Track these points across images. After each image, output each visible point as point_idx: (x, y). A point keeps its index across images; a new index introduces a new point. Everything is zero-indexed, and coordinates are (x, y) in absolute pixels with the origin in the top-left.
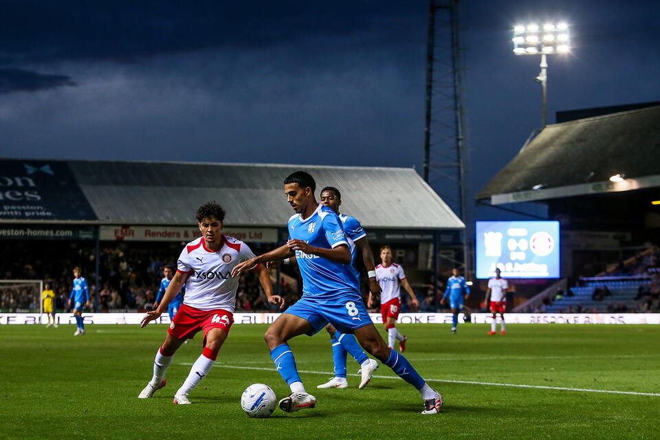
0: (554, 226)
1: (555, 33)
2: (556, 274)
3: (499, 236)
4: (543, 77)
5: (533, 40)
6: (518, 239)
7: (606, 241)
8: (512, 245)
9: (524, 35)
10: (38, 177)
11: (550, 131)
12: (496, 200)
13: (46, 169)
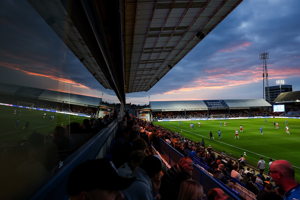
0: (284, 105)
1: (282, 81)
2: (284, 111)
3: (276, 107)
4: (280, 87)
5: (279, 82)
6: (279, 107)
7: (290, 107)
8: (278, 108)
9: (277, 82)
10: (221, 102)
11: (282, 94)
12: (276, 102)
13: (221, 101)
